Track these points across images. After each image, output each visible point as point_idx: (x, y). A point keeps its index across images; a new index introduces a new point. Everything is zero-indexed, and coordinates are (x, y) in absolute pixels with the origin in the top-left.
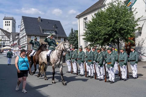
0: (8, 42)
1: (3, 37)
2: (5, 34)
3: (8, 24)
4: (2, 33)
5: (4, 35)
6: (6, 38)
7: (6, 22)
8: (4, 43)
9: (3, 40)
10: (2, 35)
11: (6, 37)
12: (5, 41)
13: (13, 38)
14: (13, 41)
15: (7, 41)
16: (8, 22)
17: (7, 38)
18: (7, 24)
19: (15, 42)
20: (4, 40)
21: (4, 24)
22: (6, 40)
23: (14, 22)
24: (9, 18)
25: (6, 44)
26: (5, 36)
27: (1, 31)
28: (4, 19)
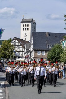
1: (18, 48)
2: (21, 44)
4: (18, 43)
5: (20, 46)
6: (22, 48)
8: (19, 54)
9: (18, 50)
10: (18, 45)
11: (22, 47)
12: (21, 51)
14: (27, 53)
15: (23, 51)
18: (25, 28)
20: (20, 50)
21: (22, 27)
22: (22, 50)
24: (28, 20)
25: (21, 55)
27: (16, 40)
28: (22, 22)
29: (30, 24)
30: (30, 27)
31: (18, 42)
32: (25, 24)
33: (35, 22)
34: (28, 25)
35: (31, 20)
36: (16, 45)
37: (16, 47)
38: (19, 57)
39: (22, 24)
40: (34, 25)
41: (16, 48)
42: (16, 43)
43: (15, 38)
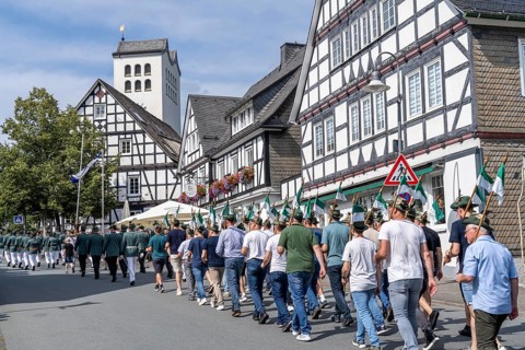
0: (161, 173)
1: (126, 147)
2: (141, 123)
3: (143, 78)
4: (121, 118)
5: (135, 132)
6: (150, 149)
7: (128, 68)
8: (134, 186)
9: (125, 162)
10: (120, 128)
11: (148, 139)
12: (144, 168)
13: (204, 139)
14: (211, 158)
15: (156, 167)
16: (138, 67)
17: (151, 151)
18: (133, 79)
19: (227, 167)
20: (137, 161)
21: (120, 79)
22: (150, 160)
23: (170, 68)
24: (144, 47)
25: (145, 195)
26: (140, 137)
27: (111, 100)
28: (118, 55)
29: (156, 62)
30: (157, 77)
31: (120, 109)
32: (132, 61)
33: (176, 62)
34: (148, 67)
35: (161, 46)
36: (111, 128)
37: (113, 140)
38: (138, 207)
39: (119, 64)
40: (172, 70)
41: (113, 151)
42: (111, 119)
43: (99, 84)
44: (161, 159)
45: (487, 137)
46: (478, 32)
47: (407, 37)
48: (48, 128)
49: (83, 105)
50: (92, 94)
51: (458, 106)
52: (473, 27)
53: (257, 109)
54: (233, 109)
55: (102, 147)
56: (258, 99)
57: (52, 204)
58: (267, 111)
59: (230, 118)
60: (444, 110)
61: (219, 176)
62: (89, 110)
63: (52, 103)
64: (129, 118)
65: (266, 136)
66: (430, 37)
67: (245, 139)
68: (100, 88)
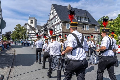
1: (30, 31)
3: (32, 22)
4: (29, 28)
6: (32, 31)
8: (31, 36)
9: (29, 33)
10: (29, 29)
12: (32, 34)
13: (38, 31)
14: (39, 33)
15: (33, 34)
18: (31, 22)
20: (31, 33)
21: (29, 22)
22: (32, 33)
25: (32, 37)
26: (31, 30)
27: (28, 25)
28: (29, 19)
29: (34, 20)
30: (34, 22)
31: (29, 26)
32: (31, 20)
34: (33, 21)
35: (34, 18)
36: (28, 29)
37: (28, 30)
38: (31, 38)
39: (29, 20)
40: (36, 21)
41: (28, 32)
42: (28, 28)
43: (26, 23)
44: (34, 33)
45: (63, 33)
46: (63, 23)
47: (57, 22)
48: (20, 29)
49: (24, 26)
50: (25, 25)
51: (61, 30)
52: (62, 22)
53: (44, 28)
54: (42, 27)
55: (27, 31)
56: (44, 27)
57: (21, 38)
58: (45, 28)
59: (41, 28)
60: (60, 30)
61: (40, 35)
62: (25, 27)
63: (21, 26)
64: (30, 28)
65: (45, 31)
66: (59, 23)
67: (43, 31)
68: (26, 24)
